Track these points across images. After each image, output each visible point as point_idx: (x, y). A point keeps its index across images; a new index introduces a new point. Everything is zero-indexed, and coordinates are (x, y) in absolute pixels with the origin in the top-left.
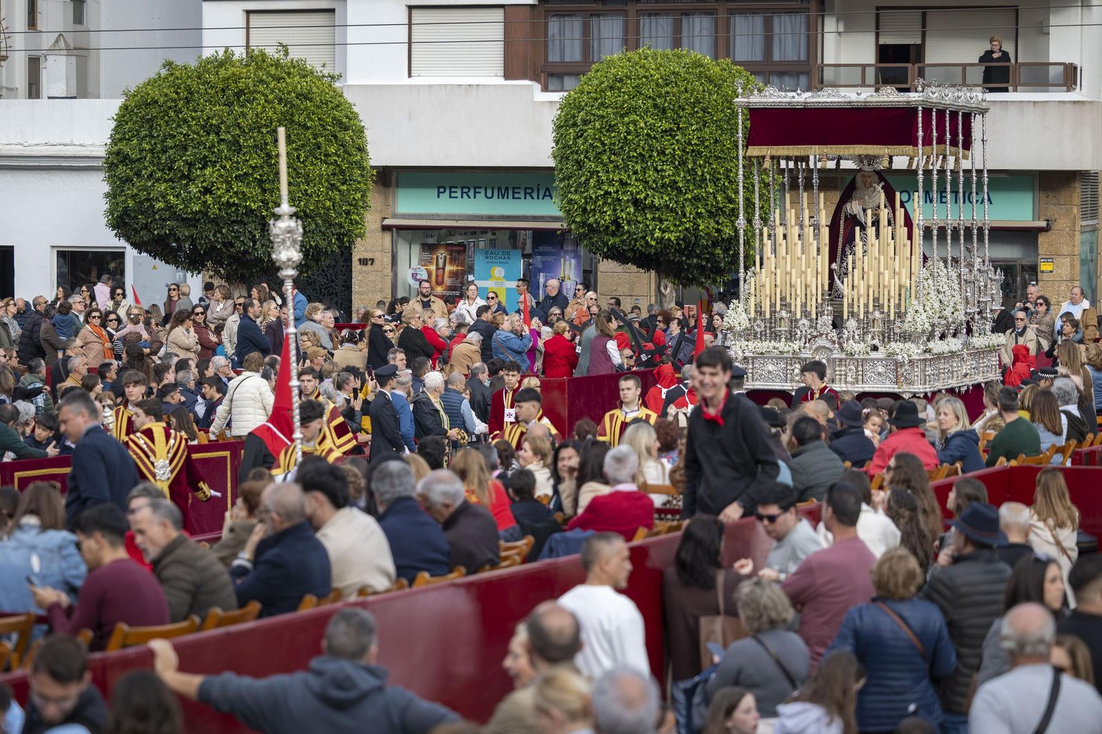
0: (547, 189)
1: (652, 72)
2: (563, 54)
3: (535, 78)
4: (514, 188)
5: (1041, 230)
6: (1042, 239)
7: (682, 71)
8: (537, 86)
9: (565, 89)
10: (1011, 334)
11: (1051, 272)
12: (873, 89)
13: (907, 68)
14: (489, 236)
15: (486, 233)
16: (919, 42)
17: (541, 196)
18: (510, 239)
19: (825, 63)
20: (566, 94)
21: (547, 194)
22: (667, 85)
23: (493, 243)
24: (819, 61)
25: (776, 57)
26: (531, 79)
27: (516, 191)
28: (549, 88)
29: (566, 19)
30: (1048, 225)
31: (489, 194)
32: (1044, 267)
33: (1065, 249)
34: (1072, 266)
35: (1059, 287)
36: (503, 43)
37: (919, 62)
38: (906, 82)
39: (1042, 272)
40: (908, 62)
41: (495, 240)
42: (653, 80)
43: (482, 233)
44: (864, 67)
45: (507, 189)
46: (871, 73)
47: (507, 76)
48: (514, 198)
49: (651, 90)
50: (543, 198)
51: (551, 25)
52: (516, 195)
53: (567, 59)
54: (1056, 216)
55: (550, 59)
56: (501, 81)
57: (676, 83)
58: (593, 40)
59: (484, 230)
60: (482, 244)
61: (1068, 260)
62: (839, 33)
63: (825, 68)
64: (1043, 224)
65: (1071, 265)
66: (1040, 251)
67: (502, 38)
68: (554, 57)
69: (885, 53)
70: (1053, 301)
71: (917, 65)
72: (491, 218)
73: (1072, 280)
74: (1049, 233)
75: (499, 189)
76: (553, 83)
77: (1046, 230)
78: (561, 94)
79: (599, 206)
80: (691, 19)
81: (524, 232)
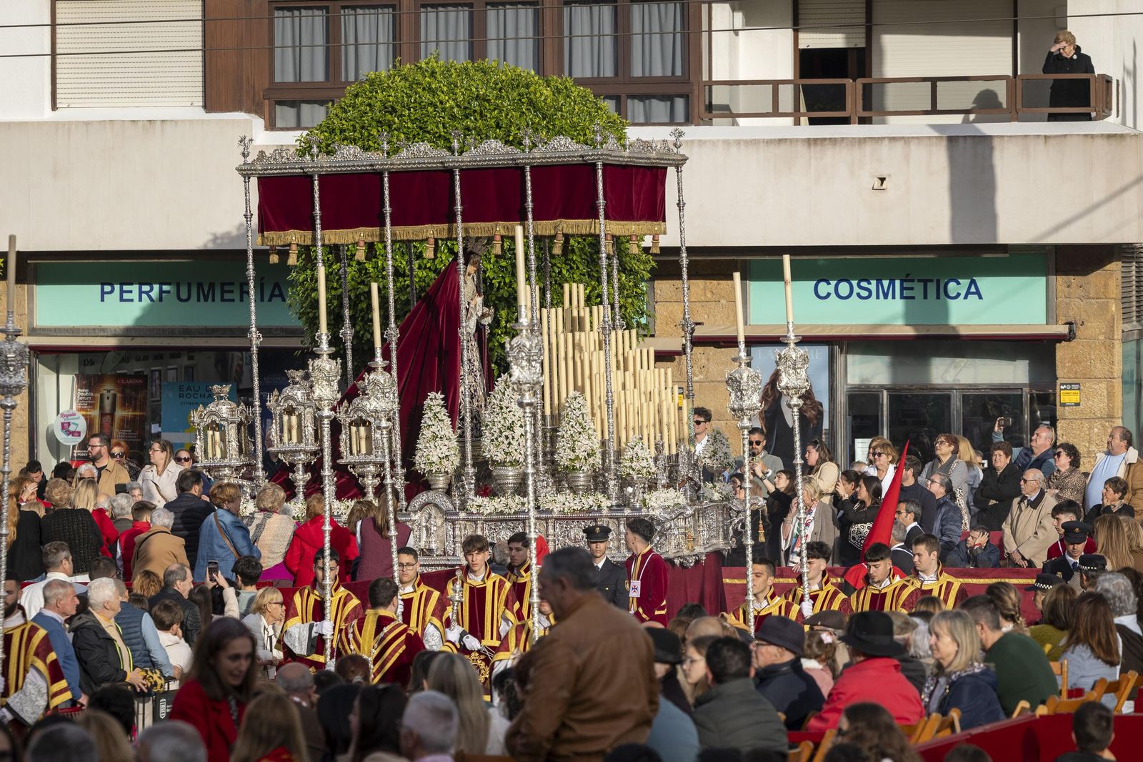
0: (277, 285)
1: (442, 97)
2: (298, 70)
3: (256, 109)
4: (223, 285)
5: (1060, 338)
6: (1061, 350)
7: (492, 95)
8: (258, 123)
9: (303, 125)
10: (1019, 503)
11: (1077, 404)
12: (790, 120)
13: (844, 85)
14: (184, 361)
15: (179, 356)
16: (862, 44)
17: (267, 297)
18: (216, 365)
19: (714, 79)
20: (305, 133)
21: (277, 292)
22: (467, 117)
23: (190, 372)
24: (705, 78)
25: (637, 72)
26: (249, 111)
27: (226, 288)
28: (278, 125)
29: (304, 12)
30: (1071, 330)
31: (184, 295)
32: (1066, 396)
33: (1099, 369)
34: (1110, 395)
35: (1090, 428)
36: (200, 53)
37: (863, 76)
38: (843, 109)
39: (1063, 405)
40: (846, 77)
41: (192, 367)
42: (444, 110)
43: (173, 356)
44: (775, 84)
45: (212, 286)
46: (787, 94)
47: (209, 106)
48: (223, 300)
49: (440, 126)
50: (270, 300)
51: (278, 23)
52: (227, 296)
53: (306, 78)
54: (1084, 316)
55: (278, 79)
56: (200, 113)
57: (482, 115)
58: (346, 46)
59: (176, 352)
60: (172, 375)
61: (1104, 385)
62: (736, 32)
63: (714, 87)
64: (1064, 330)
65: (1108, 393)
66: (1059, 373)
67: (199, 45)
68: (284, 73)
69: (809, 62)
70: (1081, 449)
71: (860, 81)
72: (186, 332)
73: (1111, 417)
74: (1073, 343)
75: (200, 286)
76: (285, 114)
77: (1069, 337)
78: (298, 133)
79: (362, 310)
80: (501, 12)
81: (239, 354)
